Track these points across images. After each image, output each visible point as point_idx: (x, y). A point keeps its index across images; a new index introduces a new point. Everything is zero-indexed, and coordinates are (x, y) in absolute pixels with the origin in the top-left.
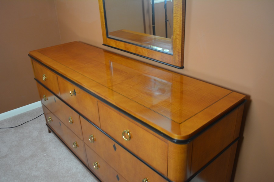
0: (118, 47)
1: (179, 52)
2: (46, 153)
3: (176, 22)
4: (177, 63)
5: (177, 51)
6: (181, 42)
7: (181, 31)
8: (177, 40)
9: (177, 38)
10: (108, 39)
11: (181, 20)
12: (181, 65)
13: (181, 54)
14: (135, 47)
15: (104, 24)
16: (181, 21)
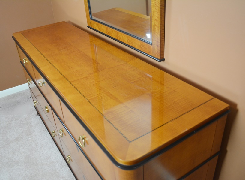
0: (100, 31)
1: (158, 42)
2: (30, 137)
3: (154, 5)
4: (156, 54)
5: (156, 41)
6: (160, 30)
7: (160, 16)
8: (156, 27)
9: (155, 25)
10: (91, 21)
11: (159, 3)
12: (160, 57)
13: (160, 44)
14: (116, 32)
15: (87, 3)
16: (160, 5)
